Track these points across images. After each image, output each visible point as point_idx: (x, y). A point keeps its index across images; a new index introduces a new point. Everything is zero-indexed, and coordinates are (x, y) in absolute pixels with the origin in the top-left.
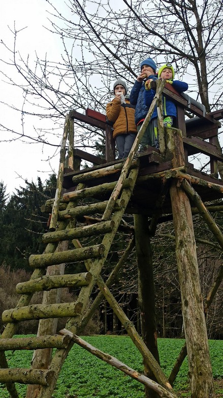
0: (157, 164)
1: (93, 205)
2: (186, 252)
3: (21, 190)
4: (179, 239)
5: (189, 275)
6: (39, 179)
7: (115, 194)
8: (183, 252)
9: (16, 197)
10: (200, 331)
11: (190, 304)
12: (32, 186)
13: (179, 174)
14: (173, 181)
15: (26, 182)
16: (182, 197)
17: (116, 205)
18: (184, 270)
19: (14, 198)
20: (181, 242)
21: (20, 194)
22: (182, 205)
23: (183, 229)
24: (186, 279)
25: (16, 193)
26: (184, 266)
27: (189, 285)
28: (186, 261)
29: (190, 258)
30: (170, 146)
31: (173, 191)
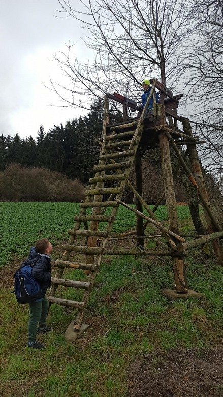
0: (153, 123)
1: (123, 142)
2: (167, 165)
3: (52, 130)
4: (164, 159)
5: (168, 175)
6: (61, 124)
7: (134, 137)
8: (165, 165)
9: (49, 133)
10: (173, 200)
11: (169, 188)
12: (58, 128)
13: (165, 127)
14: (162, 131)
15: (55, 126)
16: (165, 139)
17: (135, 142)
18: (166, 173)
19: (49, 134)
20: (165, 160)
21: (52, 132)
22: (165, 143)
23: (165, 154)
24: (167, 177)
25: (50, 131)
26: (166, 171)
27: (168, 180)
28: (167, 169)
29: (169, 168)
30: (159, 113)
31: (160, 136)
